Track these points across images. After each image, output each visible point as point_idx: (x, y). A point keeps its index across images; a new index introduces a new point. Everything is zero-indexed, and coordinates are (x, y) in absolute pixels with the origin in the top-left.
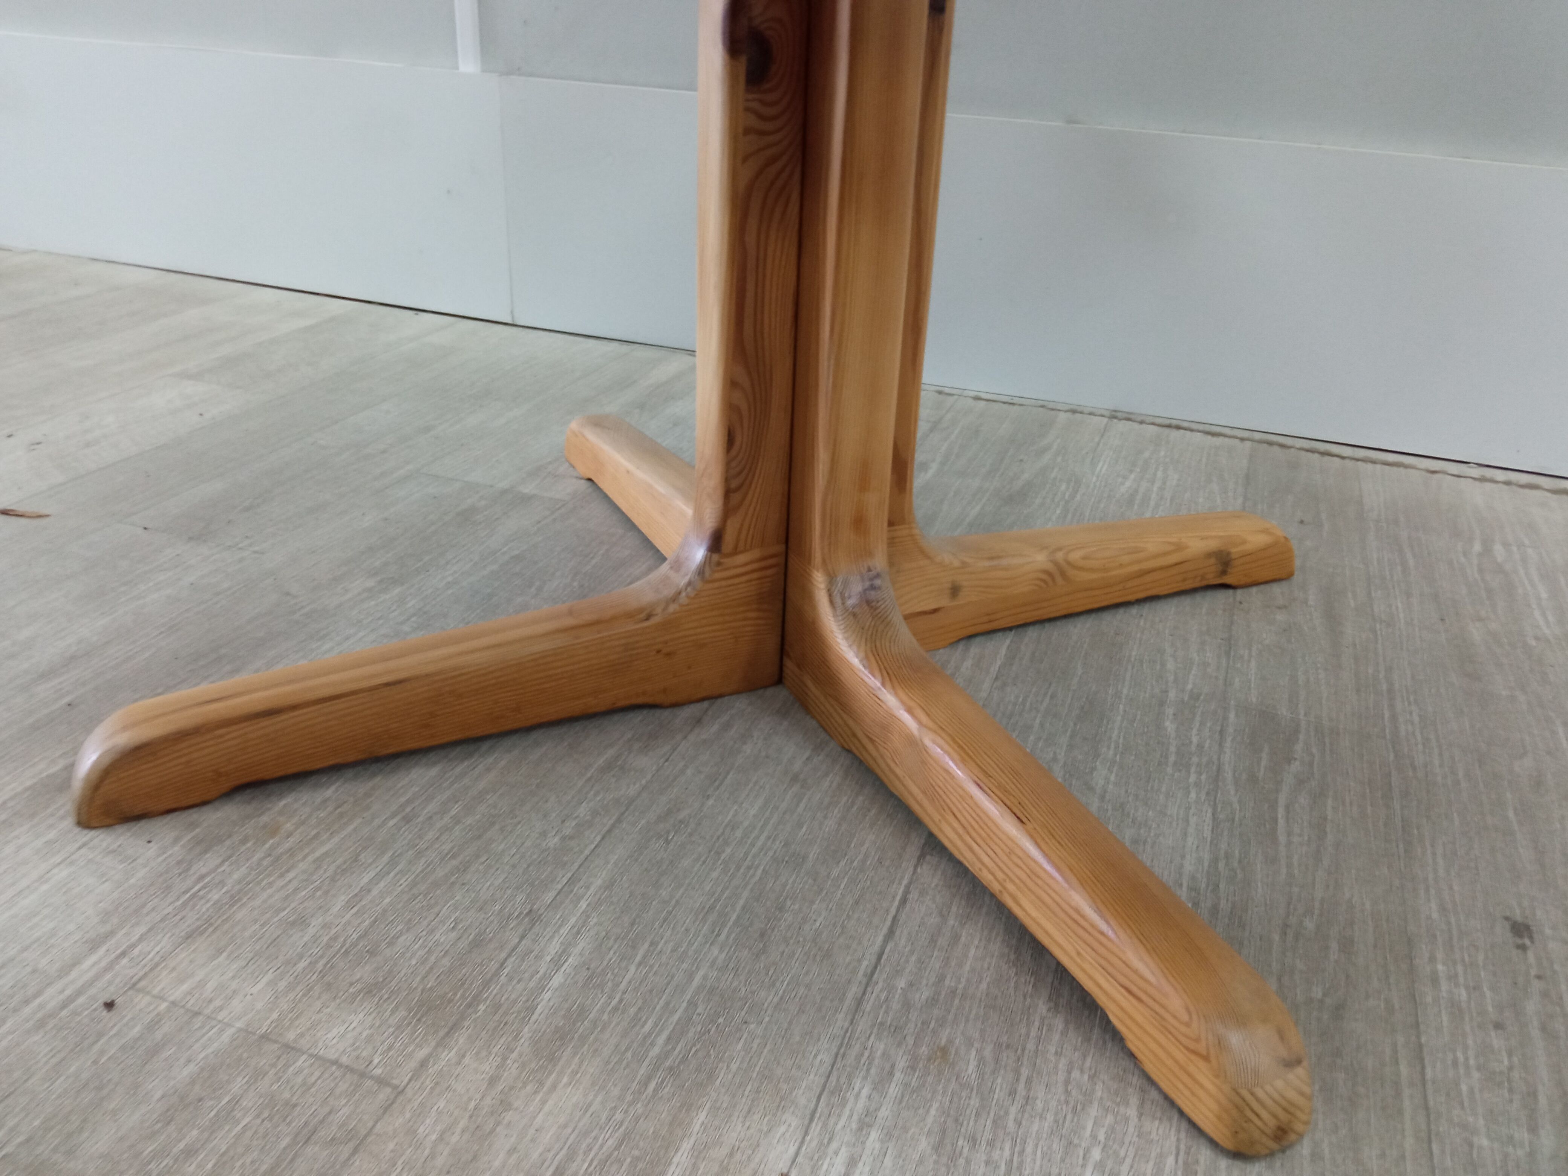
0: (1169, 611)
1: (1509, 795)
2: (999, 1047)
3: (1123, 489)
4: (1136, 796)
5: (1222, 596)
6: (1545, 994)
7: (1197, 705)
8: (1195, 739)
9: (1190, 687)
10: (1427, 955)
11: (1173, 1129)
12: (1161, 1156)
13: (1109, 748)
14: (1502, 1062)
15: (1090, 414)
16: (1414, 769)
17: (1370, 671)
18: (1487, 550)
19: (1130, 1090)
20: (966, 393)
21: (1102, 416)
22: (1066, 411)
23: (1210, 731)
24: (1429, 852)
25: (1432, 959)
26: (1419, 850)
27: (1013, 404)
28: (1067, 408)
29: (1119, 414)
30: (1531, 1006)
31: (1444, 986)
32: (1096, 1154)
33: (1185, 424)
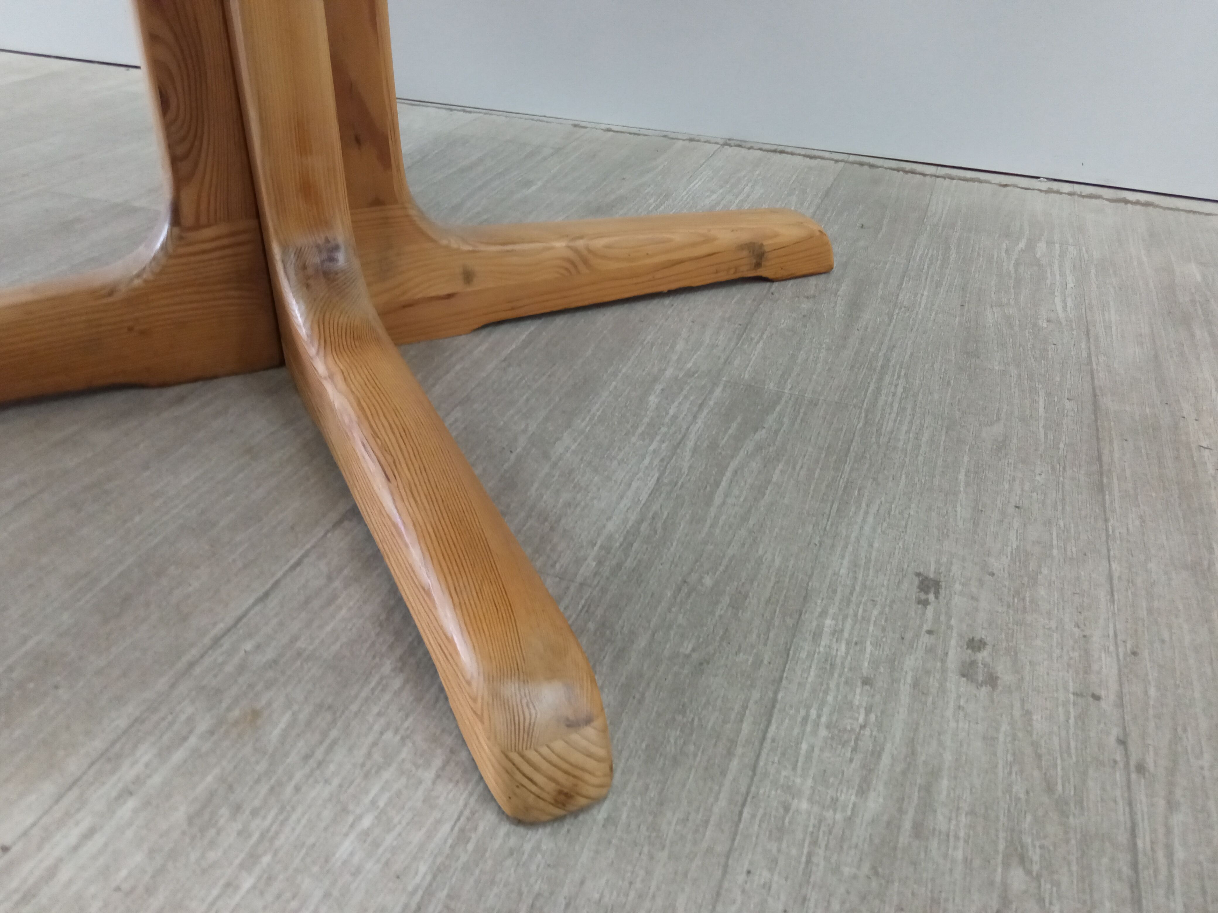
0: (701, 300)
1: (966, 459)
2: (320, 707)
3: (707, 201)
4: (590, 463)
5: (757, 289)
6: (930, 650)
7: (688, 381)
8: (672, 412)
9: (689, 365)
10: (819, 610)
11: (466, 793)
12: (439, 822)
13: (583, 420)
14: (857, 719)
15: (705, 142)
16: (879, 434)
17: (872, 350)
18: (1031, 246)
19: (439, 751)
20: (599, 126)
21: (717, 143)
22: (684, 140)
23: (690, 404)
24: (862, 511)
25: (824, 613)
26: (853, 509)
27: (639, 135)
28: (688, 137)
29: (732, 143)
30: (910, 662)
31: (824, 641)
32: (367, 822)
33: (789, 150)
